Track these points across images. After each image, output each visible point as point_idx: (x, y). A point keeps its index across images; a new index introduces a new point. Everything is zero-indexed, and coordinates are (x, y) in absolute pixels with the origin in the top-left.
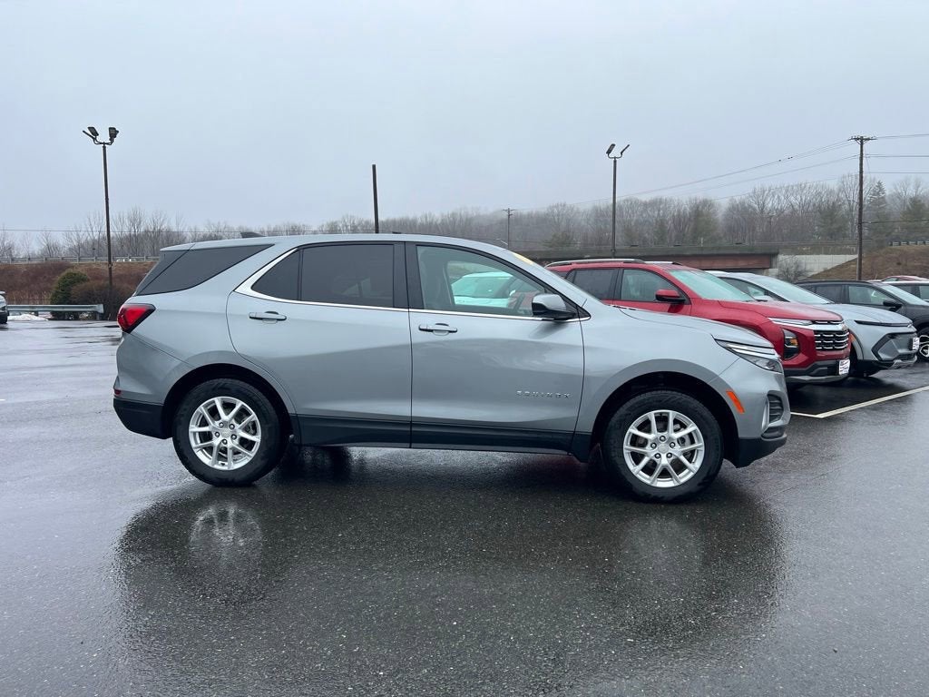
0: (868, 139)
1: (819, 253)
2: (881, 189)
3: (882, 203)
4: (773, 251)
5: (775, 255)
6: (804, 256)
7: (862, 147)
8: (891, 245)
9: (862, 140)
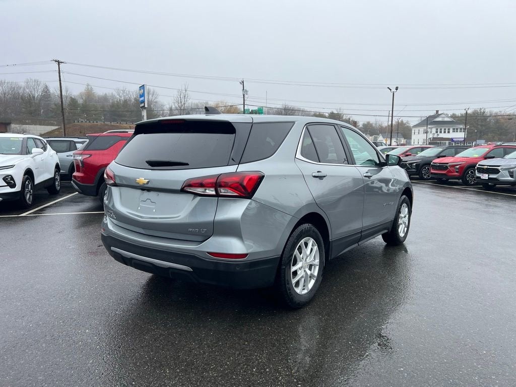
0: (62, 62)
1: (35, 124)
2: (48, 90)
3: (49, 98)
4: (7, 122)
5: (9, 124)
6: (27, 126)
7: (59, 66)
8: (74, 122)
9: (59, 63)
